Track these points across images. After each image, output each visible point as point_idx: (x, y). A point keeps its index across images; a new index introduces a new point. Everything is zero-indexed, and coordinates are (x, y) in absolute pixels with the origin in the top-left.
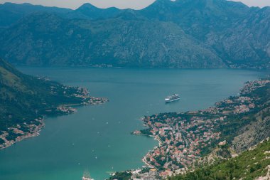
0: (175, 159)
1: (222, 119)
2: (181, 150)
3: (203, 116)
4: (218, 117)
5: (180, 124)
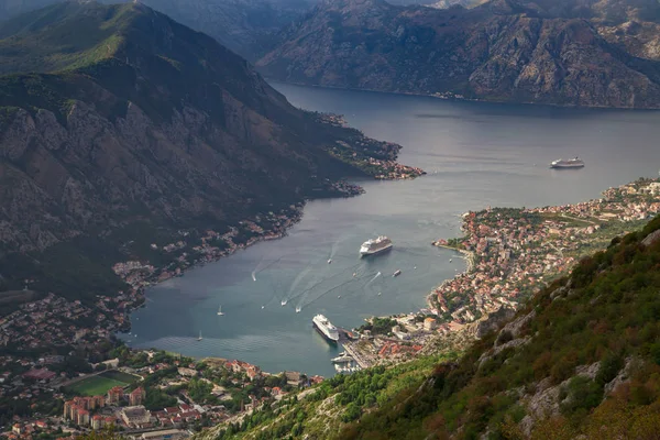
0: (475, 302)
1: (590, 230)
2: (492, 285)
3: (565, 220)
4: (587, 225)
5: (518, 233)
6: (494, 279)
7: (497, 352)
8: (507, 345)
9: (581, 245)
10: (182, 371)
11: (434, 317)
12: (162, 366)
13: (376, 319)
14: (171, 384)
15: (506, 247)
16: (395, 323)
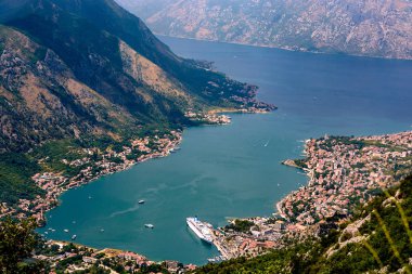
0: (315, 209)
1: (404, 155)
2: (328, 196)
3: (384, 146)
4: (401, 151)
5: (348, 155)
6: (330, 191)
7: (341, 247)
8: (350, 241)
9: (396, 165)
10: (85, 259)
11: (283, 220)
12: (69, 255)
13: (237, 221)
14: (77, 269)
15: (339, 166)
16: (252, 224)
